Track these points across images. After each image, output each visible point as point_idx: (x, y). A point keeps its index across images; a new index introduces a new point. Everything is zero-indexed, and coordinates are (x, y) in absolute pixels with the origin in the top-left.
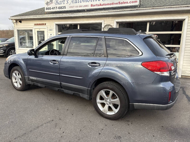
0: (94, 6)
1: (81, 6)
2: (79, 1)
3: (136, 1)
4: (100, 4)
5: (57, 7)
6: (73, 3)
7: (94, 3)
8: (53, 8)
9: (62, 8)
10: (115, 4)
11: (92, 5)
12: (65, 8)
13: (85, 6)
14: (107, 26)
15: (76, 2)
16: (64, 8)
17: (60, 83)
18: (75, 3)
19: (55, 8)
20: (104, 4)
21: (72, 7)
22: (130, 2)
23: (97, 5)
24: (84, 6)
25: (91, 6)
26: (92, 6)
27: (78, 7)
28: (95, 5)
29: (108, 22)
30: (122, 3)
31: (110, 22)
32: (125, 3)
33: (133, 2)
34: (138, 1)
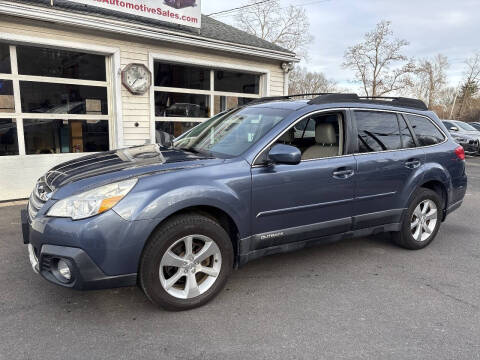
10: (149, 11)
14: (135, 67)
17: (352, 218)
22: (184, 18)
29: (131, 56)
30: (165, 14)
31: (138, 57)
32: (172, 15)
33: (189, 19)
34: (199, 20)
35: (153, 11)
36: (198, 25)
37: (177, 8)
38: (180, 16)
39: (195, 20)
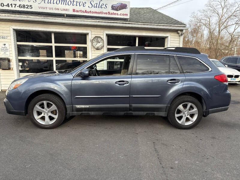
0: (77, 11)
1: (58, 9)
2: (55, 2)
3: (126, 14)
4: (86, 11)
5: (16, 5)
6: (45, 3)
7: (77, 8)
8: (8, 4)
9: (26, 7)
10: (104, 14)
11: (74, 10)
12: (31, 8)
13: (64, 10)
14: (97, 38)
15: (50, 2)
16: (29, 7)
17: (130, 105)
18: (48, 3)
19: (11, 5)
20: (91, 11)
21: (43, 8)
22: (121, 15)
23: (81, 11)
24: (62, 10)
25: (73, 12)
26: (75, 12)
27: (54, 9)
28: (79, 11)
29: (96, 33)
30: (112, 14)
31: (99, 33)
32: (115, 14)
33: (123, 15)
34: (129, 15)
35: (106, 13)
36: (128, 17)
37: (117, 10)
38: (119, 14)
39: (126, 15)
